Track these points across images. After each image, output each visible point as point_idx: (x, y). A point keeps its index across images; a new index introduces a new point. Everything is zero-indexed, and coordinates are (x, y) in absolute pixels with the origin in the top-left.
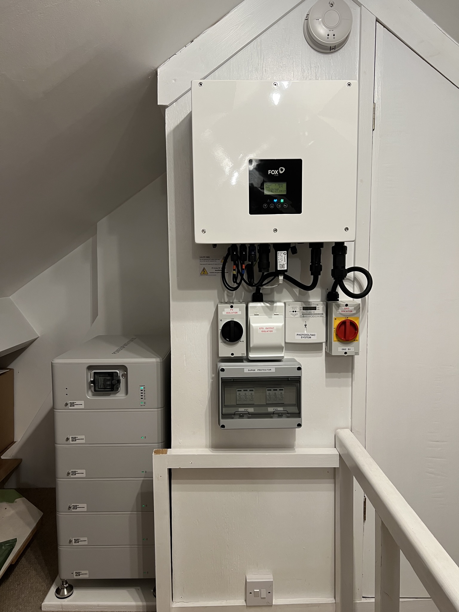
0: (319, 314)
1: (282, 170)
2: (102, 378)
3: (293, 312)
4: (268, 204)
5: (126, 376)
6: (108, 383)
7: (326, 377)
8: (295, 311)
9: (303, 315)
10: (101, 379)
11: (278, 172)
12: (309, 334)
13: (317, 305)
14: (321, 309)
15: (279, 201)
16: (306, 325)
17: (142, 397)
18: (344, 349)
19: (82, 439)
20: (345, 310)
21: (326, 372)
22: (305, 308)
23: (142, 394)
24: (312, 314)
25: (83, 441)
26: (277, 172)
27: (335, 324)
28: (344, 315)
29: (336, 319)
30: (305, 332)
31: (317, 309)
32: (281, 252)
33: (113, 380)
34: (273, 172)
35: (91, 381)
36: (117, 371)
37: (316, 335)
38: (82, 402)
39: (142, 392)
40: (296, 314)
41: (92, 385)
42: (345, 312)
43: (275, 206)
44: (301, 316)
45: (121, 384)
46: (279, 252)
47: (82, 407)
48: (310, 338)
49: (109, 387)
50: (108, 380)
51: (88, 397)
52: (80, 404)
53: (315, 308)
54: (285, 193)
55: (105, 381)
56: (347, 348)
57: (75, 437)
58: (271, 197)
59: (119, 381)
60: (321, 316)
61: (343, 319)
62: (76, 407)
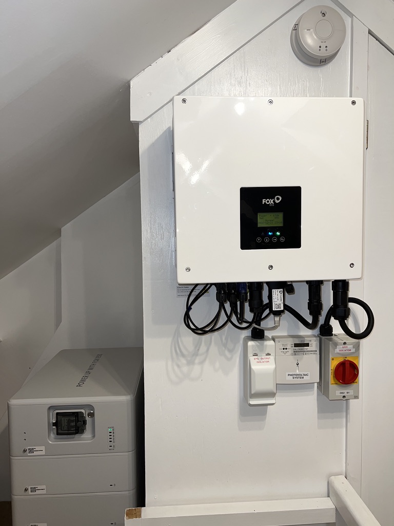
0: (312, 351)
1: (278, 199)
2: (65, 419)
3: (284, 349)
4: (263, 238)
5: (92, 415)
6: (73, 424)
7: (318, 418)
8: (286, 349)
9: (295, 353)
10: (64, 421)
11: (274, 201)
12: (302, 373)
13: (310, 341)
14: (314, 345)
15: (274, 235)
16: (298, 364)
17: (110, 440)
18: (342, 393)
19: (42, 490)
20: (343, 349)
21: (318, 412)
22: (296, 345)
23: (110, 437)
24: (304, 351)
25: (44, 492)
26: (272, 202)
27: (333, 364)
28: (342, 355)
29: (333, 359)
30: (297, 371)
31: (310, 345)
32: (276, 290)
33: (78, 421)
34: (268, 202)
35: (53, 423)
36: (83, 411)
37: (309, 375)
38: (43, 448)
39: (110, 434)
40: (286, 352)
41: (54, 427)
42: (343, 351)
43: (271, 241)
44: (292, 355)
45: (87, 426)
46: (274, 290)
47: (43, 453)
48: (303, 378)
49: (73, 429)
50: (72, 421)
51: (50, 442)
52: (41, 450)
53: (307, 345)
54: (281, 225)
55: (69, 421)
56: (346, 391)
57: (35, 488)
58: (266, 230)
59: (85, 422)
60: (315, 353)
61: (342, 360)
62: (35, 453)
